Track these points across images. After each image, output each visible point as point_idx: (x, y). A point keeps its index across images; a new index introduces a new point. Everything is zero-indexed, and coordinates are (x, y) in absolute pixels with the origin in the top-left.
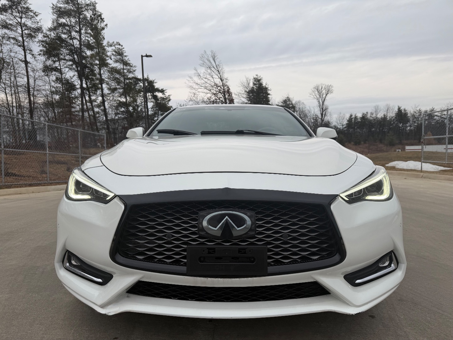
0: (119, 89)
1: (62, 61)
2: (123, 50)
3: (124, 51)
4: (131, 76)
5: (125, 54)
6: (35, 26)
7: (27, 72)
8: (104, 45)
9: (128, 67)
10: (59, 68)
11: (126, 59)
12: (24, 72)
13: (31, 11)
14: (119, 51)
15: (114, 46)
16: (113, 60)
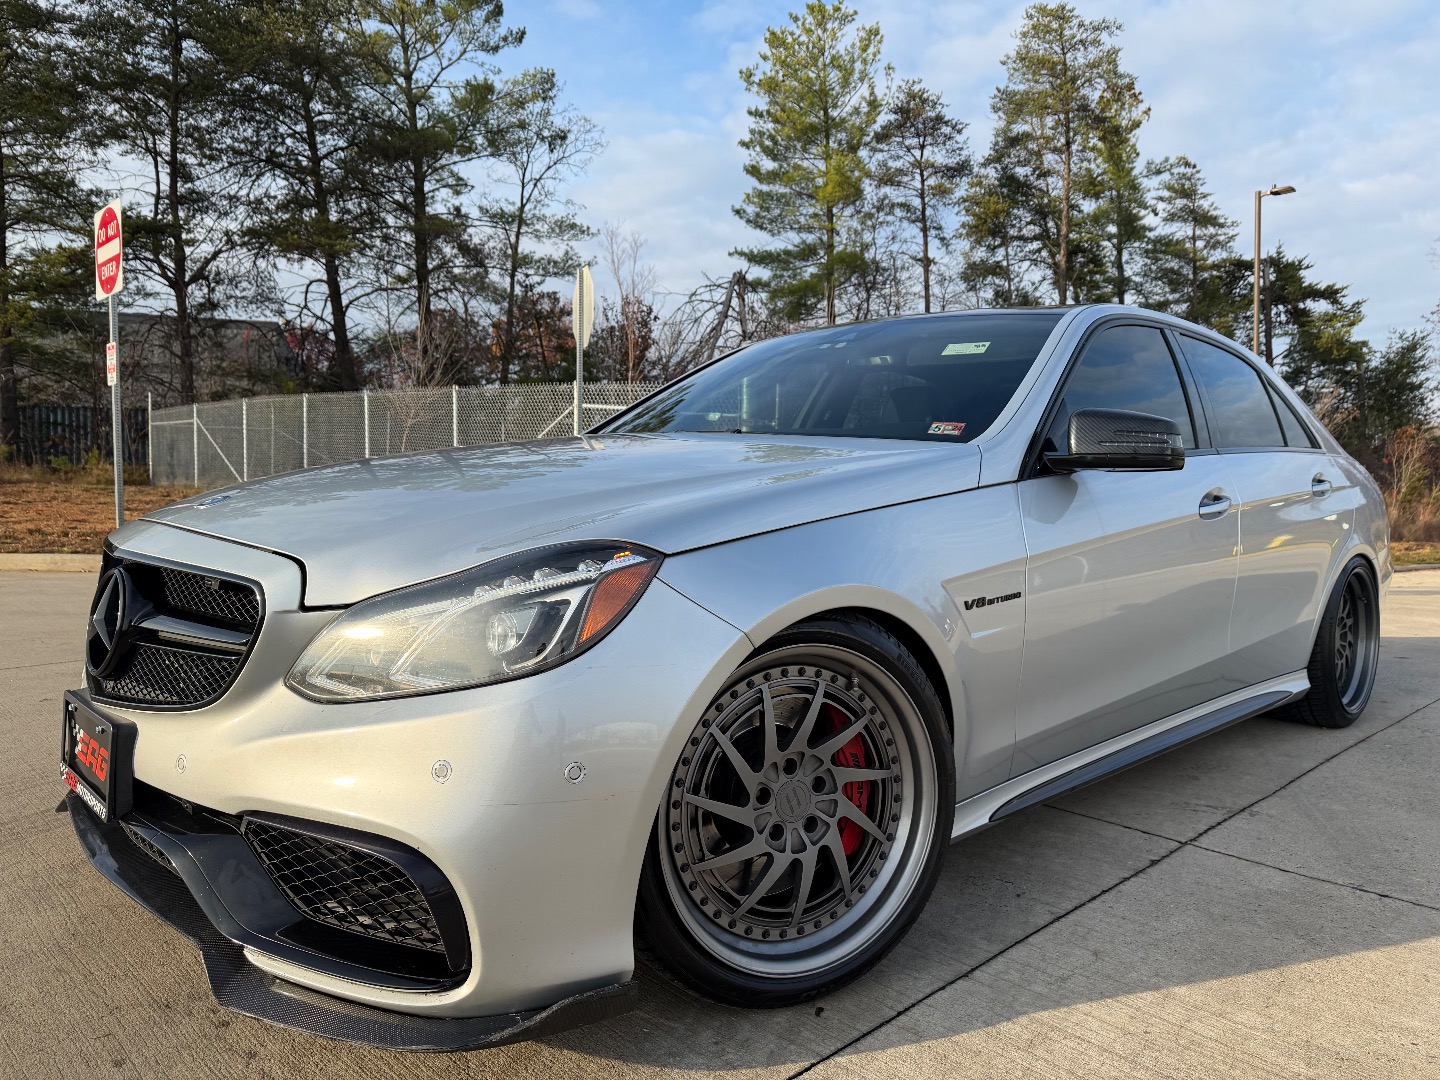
0: (1177, 302)
1: (1015, 243)
2: (1197, 176)
3: (1198, 179)
4: (1218, 255)
5: (1201, 190)
6: (955, 161)
7: (927, 287)
8: (1134, 173)
9: (1211, 230)
10: (1005, 263)
11: (1205, 204)
12: (919, 288)
13: (946, 123)
14: (1183, 185)
15: (1169, 170)
16: (1160, 215)
